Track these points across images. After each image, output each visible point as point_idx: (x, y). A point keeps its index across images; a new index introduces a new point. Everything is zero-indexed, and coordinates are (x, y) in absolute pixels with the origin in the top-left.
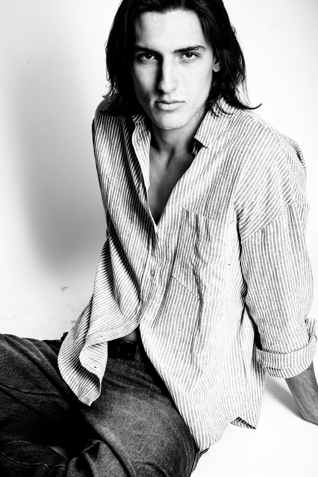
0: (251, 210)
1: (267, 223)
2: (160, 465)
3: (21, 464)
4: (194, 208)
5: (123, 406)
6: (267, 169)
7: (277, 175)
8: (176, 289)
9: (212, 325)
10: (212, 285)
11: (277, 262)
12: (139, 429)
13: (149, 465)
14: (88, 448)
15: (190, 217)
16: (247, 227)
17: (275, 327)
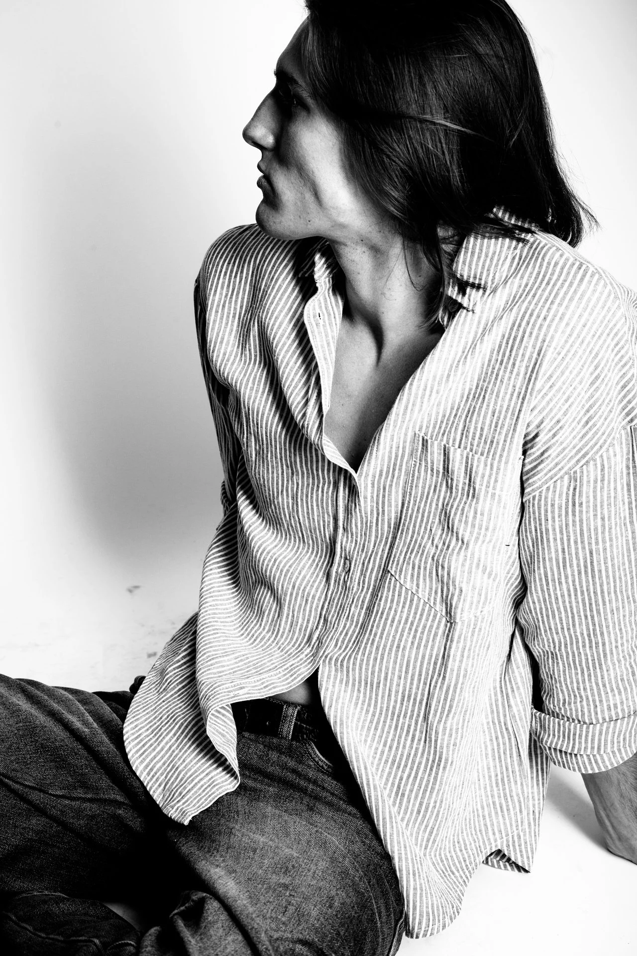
0: (554, 435)
1: (583, 461)
2: (325, 944)
3: (47, 938)
4: (439, 433)
5: (254, 827)
6: (593, 355)
7: (611, 366)
8: (393, 596)
9: (470, 665)
10: (474, 588)
11: (597, 539)
12: (285, 873)
13: (303, 945)
14: (182, 908)
15: (429, 451)
16: (541, 469)
17: (576, 668)
